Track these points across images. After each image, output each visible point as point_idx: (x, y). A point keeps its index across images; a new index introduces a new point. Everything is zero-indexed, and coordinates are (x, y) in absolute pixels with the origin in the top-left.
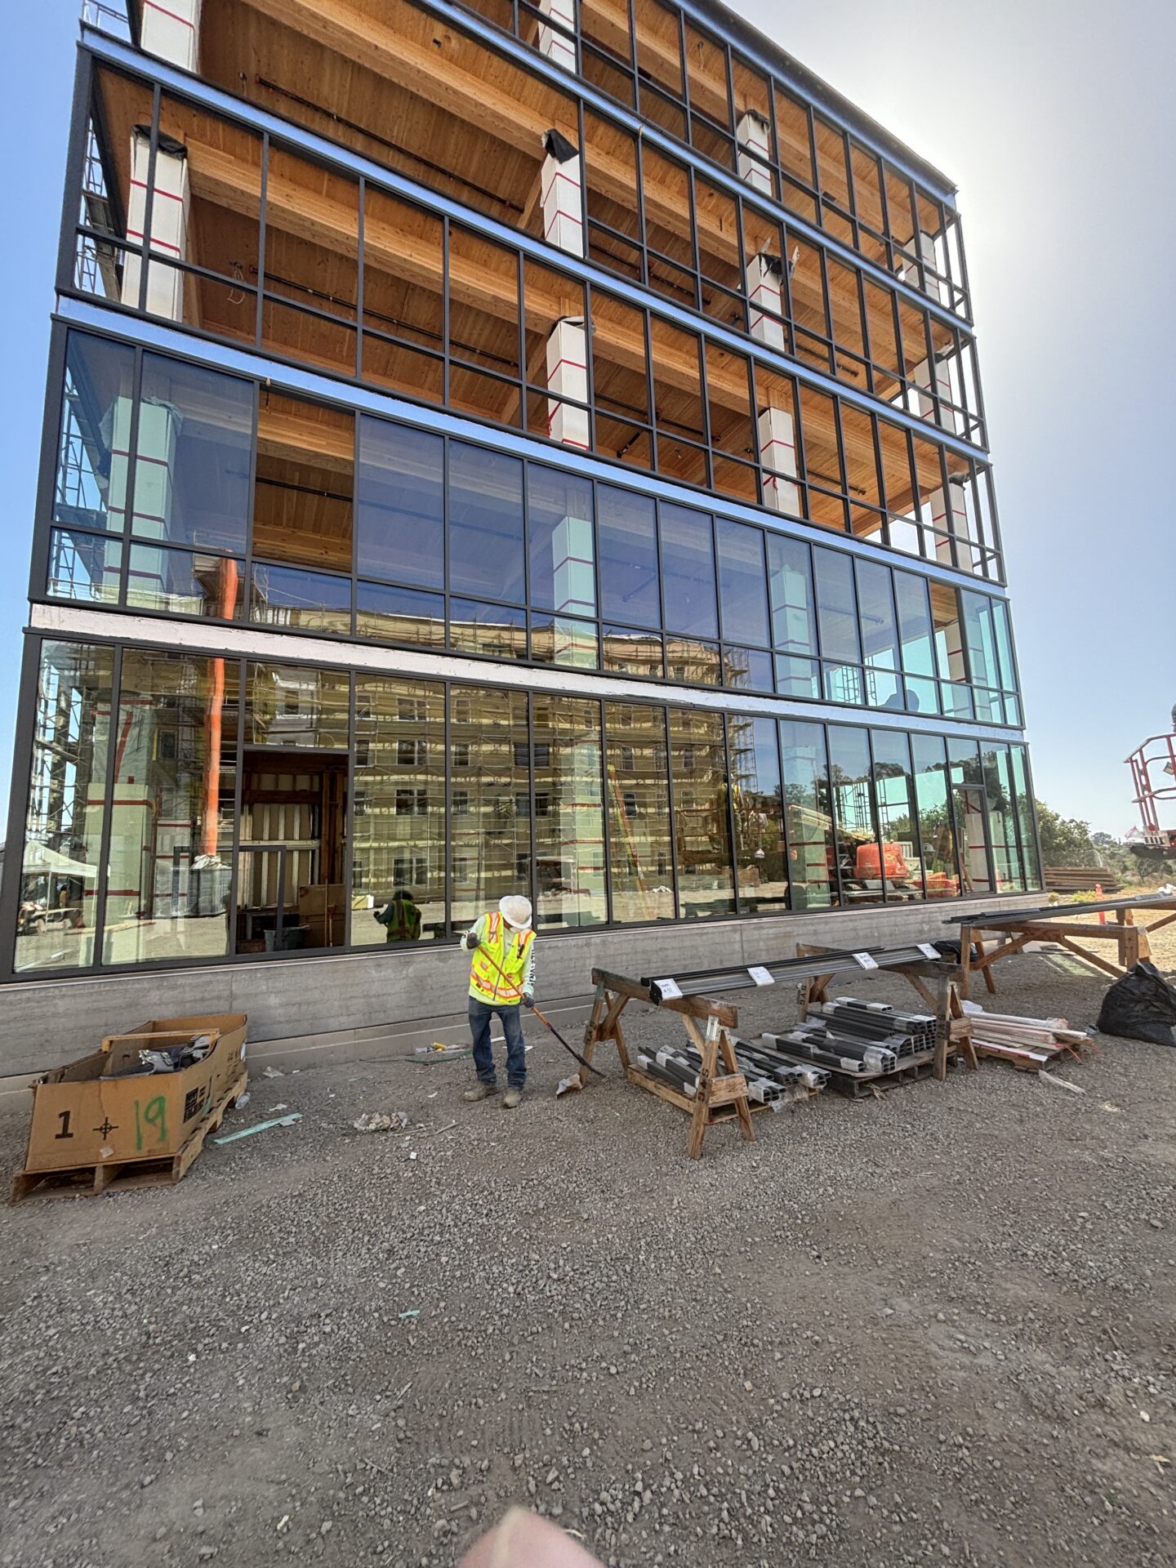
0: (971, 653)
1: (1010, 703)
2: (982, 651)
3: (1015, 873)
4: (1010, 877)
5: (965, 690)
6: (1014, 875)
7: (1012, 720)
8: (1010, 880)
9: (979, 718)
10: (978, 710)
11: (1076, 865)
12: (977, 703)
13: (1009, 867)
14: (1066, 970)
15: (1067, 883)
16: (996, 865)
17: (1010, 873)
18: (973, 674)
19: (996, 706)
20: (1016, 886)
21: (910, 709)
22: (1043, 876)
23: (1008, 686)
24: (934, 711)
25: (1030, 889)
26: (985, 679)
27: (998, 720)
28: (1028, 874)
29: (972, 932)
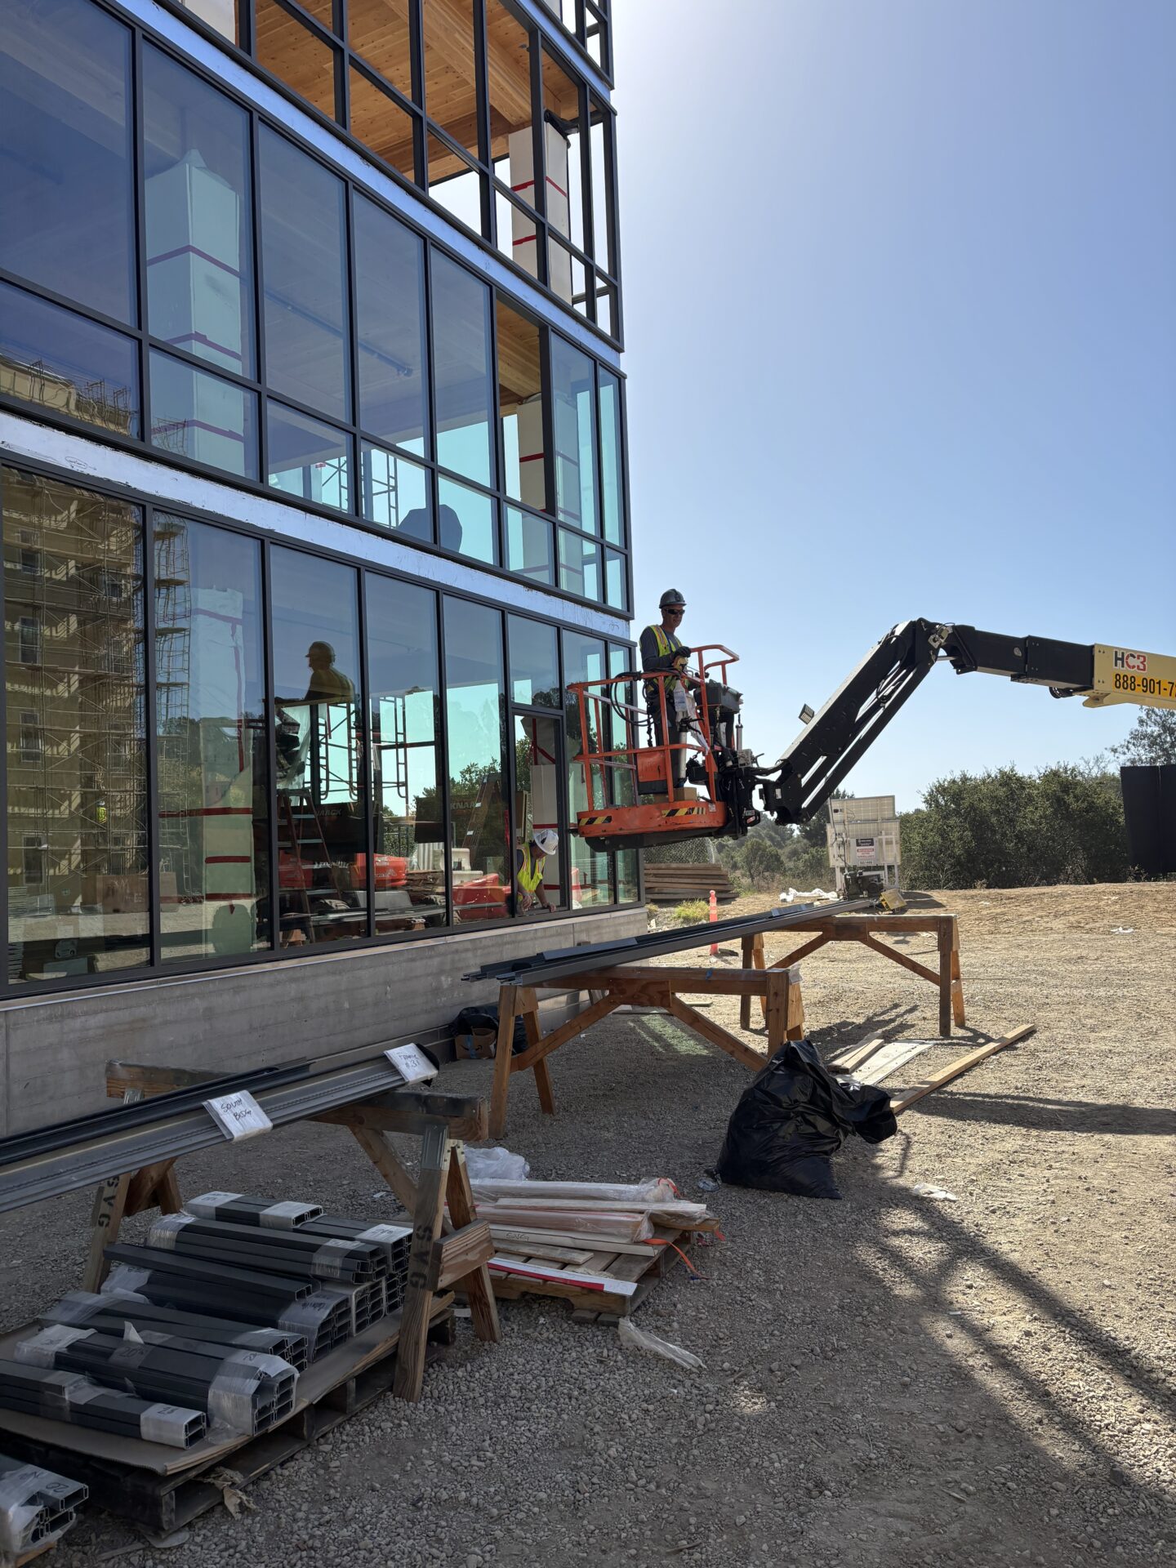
0: (559, 462)
1: (614, 567)
2: (578, 464)
3: (602, 873)
4: (594, 881)
5: (544, 527)
6: (599, 878)
7: (615, 600)
8: (593, 885)
9: (564, 586)
10: (563, 572)
11: (681, 860)
12: (562, 559)
13: (593, 864)
14: (668, 1047)
15: (671, 888)
16: (573, 860)
17: (594, 875)
18: (560, 503)
19: (591, 571)
20: (602, 894)
21: (445, 544)
22: (642, 878)
23: (613, 536)
24: (487, 556)
25: (622, 900)
26: (579, 518)
27: (592, 593)
28: (621, 876)
29: (520, 992)
